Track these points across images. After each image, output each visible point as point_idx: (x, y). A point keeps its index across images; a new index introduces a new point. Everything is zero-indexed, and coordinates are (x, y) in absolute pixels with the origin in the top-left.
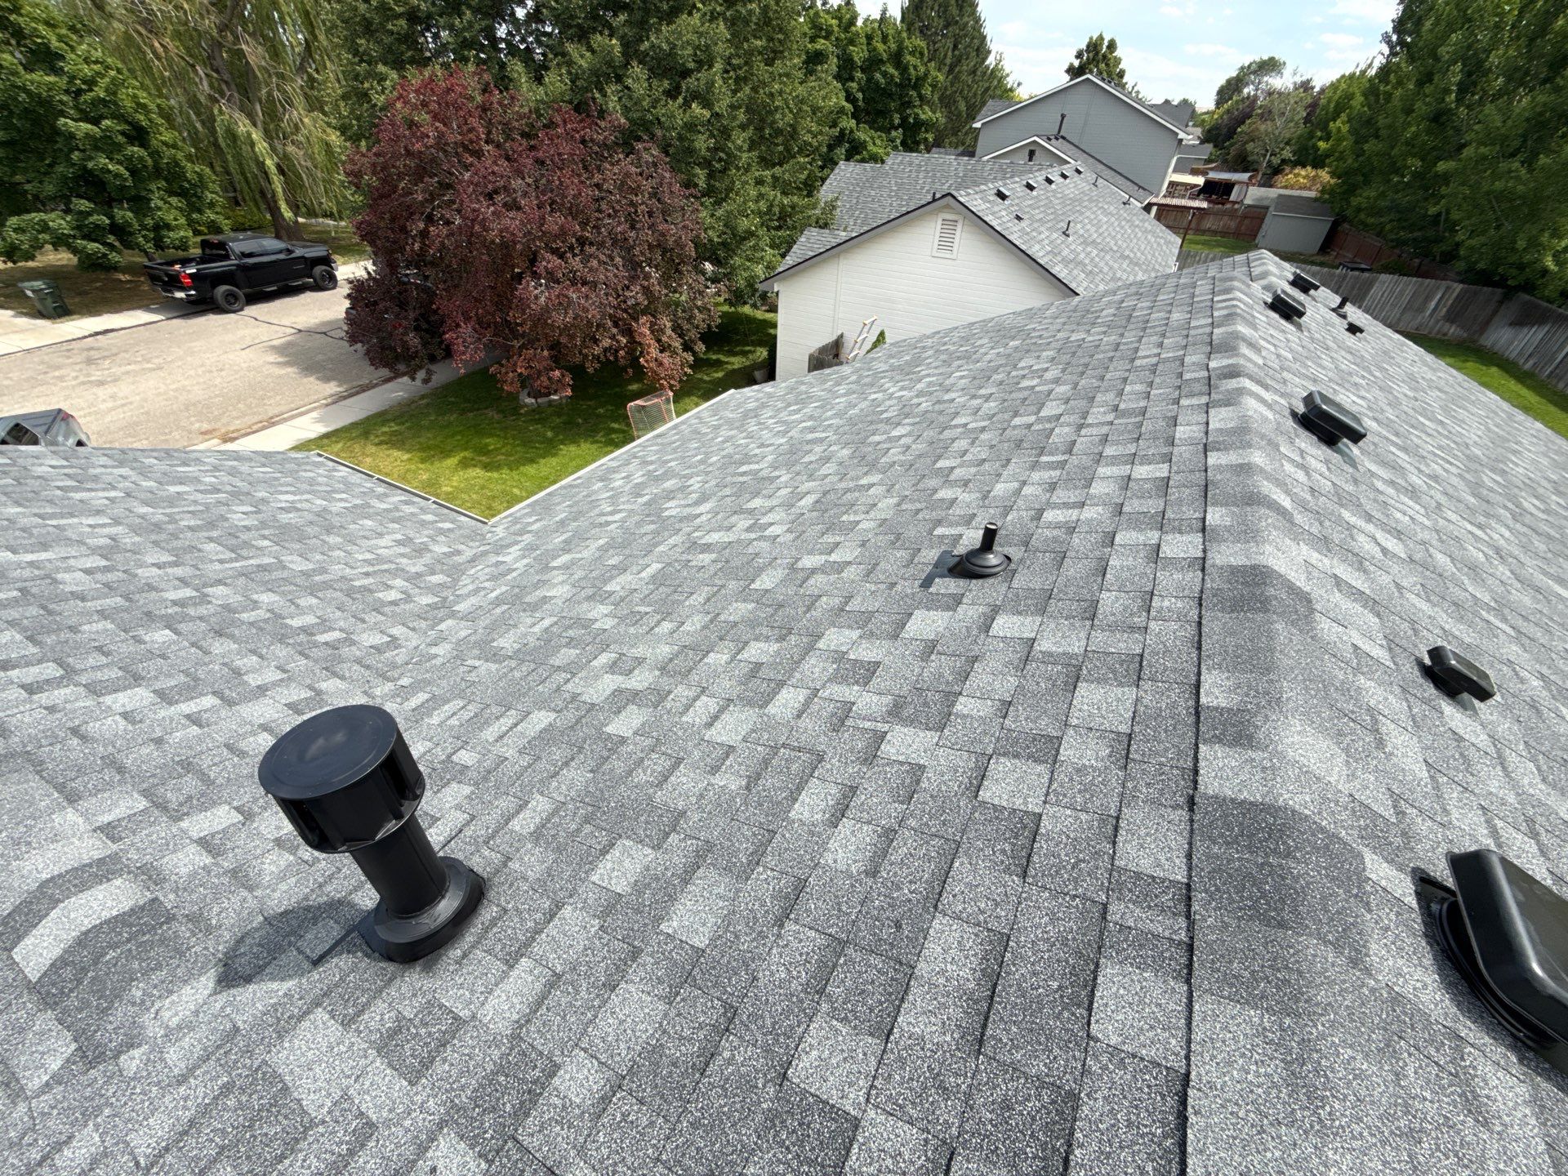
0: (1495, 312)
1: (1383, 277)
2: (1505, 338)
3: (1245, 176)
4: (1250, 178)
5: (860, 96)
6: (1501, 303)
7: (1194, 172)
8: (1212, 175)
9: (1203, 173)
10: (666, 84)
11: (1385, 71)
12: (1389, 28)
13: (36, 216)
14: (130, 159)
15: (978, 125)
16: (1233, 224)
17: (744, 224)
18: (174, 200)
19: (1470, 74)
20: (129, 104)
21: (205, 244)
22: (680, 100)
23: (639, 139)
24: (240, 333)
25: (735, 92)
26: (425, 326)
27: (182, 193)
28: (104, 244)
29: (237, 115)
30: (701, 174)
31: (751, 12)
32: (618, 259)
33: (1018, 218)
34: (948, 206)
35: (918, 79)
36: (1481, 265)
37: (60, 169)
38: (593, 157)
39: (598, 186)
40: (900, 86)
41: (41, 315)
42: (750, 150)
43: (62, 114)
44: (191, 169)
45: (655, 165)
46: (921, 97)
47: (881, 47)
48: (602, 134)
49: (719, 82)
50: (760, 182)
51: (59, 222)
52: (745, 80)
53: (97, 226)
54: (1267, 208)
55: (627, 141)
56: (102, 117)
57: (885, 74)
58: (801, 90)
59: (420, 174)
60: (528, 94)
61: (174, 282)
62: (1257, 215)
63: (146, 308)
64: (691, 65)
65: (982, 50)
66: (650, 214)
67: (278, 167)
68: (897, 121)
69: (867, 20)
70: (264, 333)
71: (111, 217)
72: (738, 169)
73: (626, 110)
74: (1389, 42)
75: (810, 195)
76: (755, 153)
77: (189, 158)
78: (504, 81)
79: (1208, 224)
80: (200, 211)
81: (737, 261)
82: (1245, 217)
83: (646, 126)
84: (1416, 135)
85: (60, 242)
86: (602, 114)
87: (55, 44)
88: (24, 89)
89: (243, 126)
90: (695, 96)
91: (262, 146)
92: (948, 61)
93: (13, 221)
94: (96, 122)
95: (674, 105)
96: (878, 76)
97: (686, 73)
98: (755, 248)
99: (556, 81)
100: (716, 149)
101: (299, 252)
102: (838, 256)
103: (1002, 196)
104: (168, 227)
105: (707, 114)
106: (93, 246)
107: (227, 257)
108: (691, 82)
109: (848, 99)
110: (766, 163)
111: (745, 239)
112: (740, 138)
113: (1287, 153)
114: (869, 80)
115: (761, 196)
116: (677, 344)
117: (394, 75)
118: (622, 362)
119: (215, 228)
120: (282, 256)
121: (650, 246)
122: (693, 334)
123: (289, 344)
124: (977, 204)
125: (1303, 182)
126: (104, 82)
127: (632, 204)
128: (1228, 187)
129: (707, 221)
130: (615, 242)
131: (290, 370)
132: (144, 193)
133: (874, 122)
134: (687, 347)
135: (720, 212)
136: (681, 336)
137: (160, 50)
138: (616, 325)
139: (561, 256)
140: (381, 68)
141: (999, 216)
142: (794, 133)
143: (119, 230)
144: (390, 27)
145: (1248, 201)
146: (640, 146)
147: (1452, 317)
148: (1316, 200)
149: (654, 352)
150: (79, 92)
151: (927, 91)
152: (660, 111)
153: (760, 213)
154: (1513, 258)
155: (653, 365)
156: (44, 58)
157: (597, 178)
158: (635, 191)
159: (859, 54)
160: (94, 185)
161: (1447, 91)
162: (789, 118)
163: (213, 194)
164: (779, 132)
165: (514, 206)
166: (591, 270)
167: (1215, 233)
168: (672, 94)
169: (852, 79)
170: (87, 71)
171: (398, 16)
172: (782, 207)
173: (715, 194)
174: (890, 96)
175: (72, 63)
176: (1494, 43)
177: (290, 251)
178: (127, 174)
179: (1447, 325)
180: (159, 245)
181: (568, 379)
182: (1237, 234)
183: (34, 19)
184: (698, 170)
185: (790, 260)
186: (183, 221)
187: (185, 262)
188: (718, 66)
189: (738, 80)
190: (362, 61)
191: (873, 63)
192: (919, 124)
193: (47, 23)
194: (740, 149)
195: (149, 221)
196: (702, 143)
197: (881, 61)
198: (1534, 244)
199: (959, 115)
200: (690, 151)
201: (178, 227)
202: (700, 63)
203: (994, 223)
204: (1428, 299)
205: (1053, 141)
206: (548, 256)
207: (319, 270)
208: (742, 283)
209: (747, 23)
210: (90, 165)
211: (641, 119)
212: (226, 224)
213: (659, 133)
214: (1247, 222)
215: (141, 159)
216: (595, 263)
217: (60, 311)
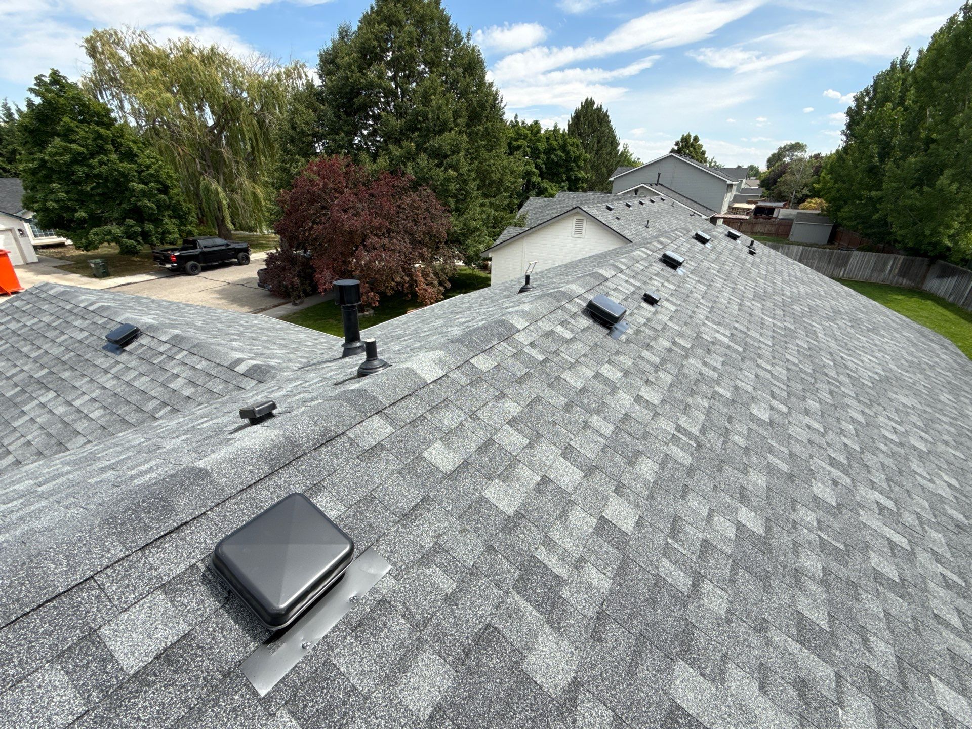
0: (928, 271)
1: (855, 253)
2: (934, 284)
3: (781, 204)
4: (784, 205)
5: (543, 166)
6: (929, 266)
7: (749, 202)
8: (760, 204)
9: (755, 203)
10: (436, 161)
11: (846, 149)
12: (844, 127)
13: (106, 228)
14: (158, 201)
15: (612, 179)
16: (773, 229)
17: (474, 224)
18: (173, 220)
19: (884, 149)
20: (164, 176)
21: (185, 241)
22: (443, 168)
23: (421, 185)
24: (197, 285)
25: (470, 164)
26: (303, 275)
27: (179, 217)
28: (136, 241)
29: (211, 180)
30: (452, 202)
31: (479, 130)
32: (407, 240)
33: (618, 219)
34: (577, 213)
35: (575, 157)
36: (910, 245)
37: (124, 205)
38: (398, 193)
39: (399, 206)
40: (566, 161)
41: (95, 276)
42: (478, 190)
43: (133, 181)
44: (185, 206)
45: (428, 197)
46: (578, 166)
47: (554, 143)
48: (404, 182)
49: (462, 160)
50: (482, 205)
51: (117, 230)
52: (476, 158)
53: (135, 232)
54: (793, 220)
55: (415, 186)
56: (150, 182)
57: (557, 156)
58: (505, 163)
59: (312, 202)
60: (369, 166)
61: (167, 260)
62: (787, 224)
63: (148, 273)
64: (449, 153)
65: (614, 143)
66: (424, 218)
67: (229, 205)
68: (565, 178)
69: (546, 131)
70: (210, 284)
71: (142, 228)
72: (471, 198)
73: (416, 173)
74: (846, 135)
75: (511, 212)
76: (481, 192)
77: (185, 200)
78: (357, 161)
79: (758, 229)
80: (185, 226)
81: (470, 242)
82: (780, 225)
83: (425, 180)
84: (862, 179)
85: (116, 239)
86: (403, 174)
87: (135, 150)
88: (118, 170)
89: (214, 186)
90: (450, 166)
91: (222, 195)
92: (595, 149)
93: (94, 230)
94: (146, 184)
95: (439, 171)
96: (553, 156)
97: (446, 157)
98: (479, 236)
99: (383, 161)
100: (460, 190)
101: (232, 246)
102: (523, 238)
103: (609, 209)
104: (169, 233)
105: (456, 174)
106: (130, 242)
107: (195, 247)
108: (449, 160)
109: (536, 168)
110: (486, 196)
111: (473, 232)
112: (473, 185)
113: (806, 191)
114: (548, 159)
115: (483, 211)
116: (436, 283)
117: (303, 160)
118: (406, 291)
119: (190, 233)
120: (223, 247)
121: (424, 234)
122: (445, 278)
123: (223, 290)
124: (593, 211)
125: (814, 206)
126: (154, 167)
127: (416, 214)
128: (771, 210)
129: (454, 223)
130: (406, 231)
131: (223, 301)
132: (160, 217)
133: (553, 179)
134: (441, 284)
135: (461, 219)
136: (438, 278)
137: (181, 152)
138: (404, 271)
139: (379, 237)
140: (297, 157)
141: (607, 218)
142: (501, 181)
143: (145, 235)
144: (304, 140)
145: (780, 217)
146: (420, 188)
147: (903, 273)
148: (818, 214)
149: (423, 286)
150: (143, 171)
151: (581, 163)
152: (433, 173)
153: (483, 220)
154: (927, 241)
155: (422, 291)
156: (129, 156)
157: (399, 202)
158: (417, 208)
159: (542, 146)
160: (138, 214)
161: (872, 157)
162: (498, 175)
163: (192, 218)
164: (494, 182)
165: (357, 214)
166: (393, 244)
167: (763, 234)
168: (439, 165)
169: (539, 158)
170: (148, 162)
171: (308, 135)
172: (495, 218)
173: (459, 211)
174: (561, 166)
175: (143, 159)
176: (894, 134)
177: (228, 245)
178: (155, 207)
179: (901, 279)
180: (162, 240)
181: (377, 298)
182: (777, 234)
183: (129, 141)
184: (450, 199)
185: (498, 242)
186: (176, 230)
187: (173, 250)
188: (462, 153)
189: (472, 159)
190: (288, 154)
191: (550, 151)
192: (577, 180)
193: (134, 142)
194: (473, 189)
195: (160, 230)
196: (453, 187)
197: (555, 150)
198: (934, 232)
199: (603, 175)
200: (447, 191)
201: (174, 233)
202: (453, 153)
203: (603, 220)
204: (885, 264)
205: (654, 186)
206: (372, 237)
207: (241, 254)
208: (472, 253)
209: (477, 134)
210: (139, 203)
211: (423, 177)
212: (195, 231)
213: (431, 183)
214: (782, 227)
215: (164, 201)
216: (395, 241)
217: (105, 275)
